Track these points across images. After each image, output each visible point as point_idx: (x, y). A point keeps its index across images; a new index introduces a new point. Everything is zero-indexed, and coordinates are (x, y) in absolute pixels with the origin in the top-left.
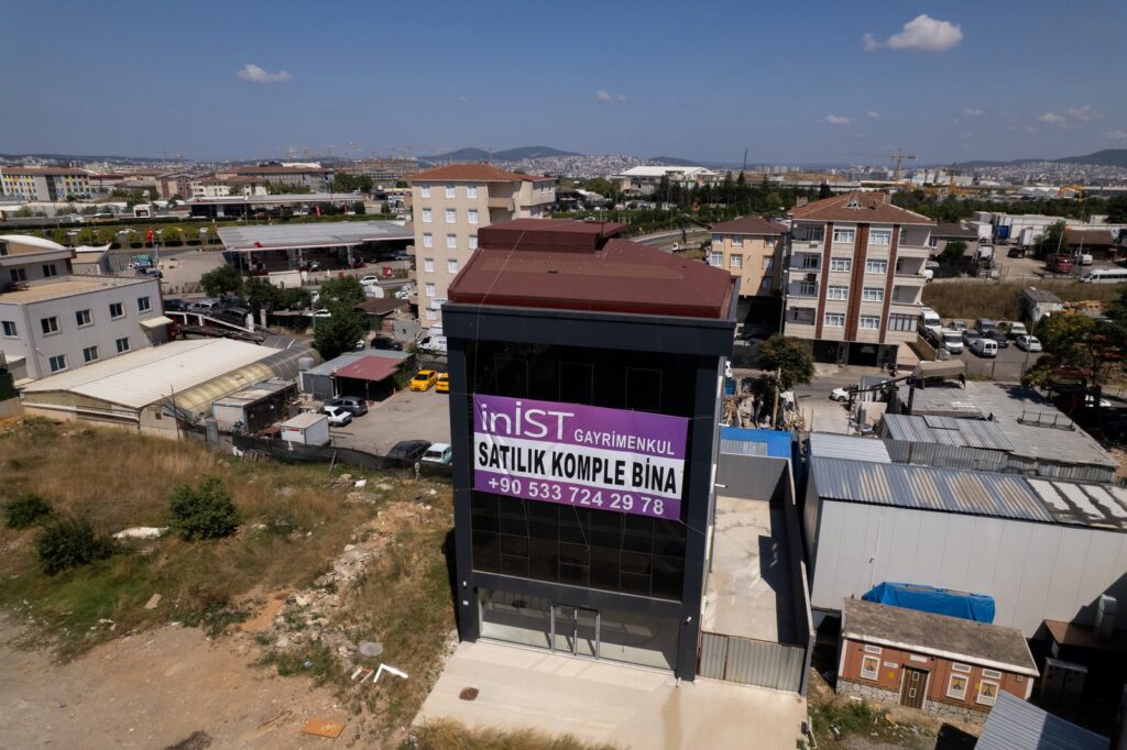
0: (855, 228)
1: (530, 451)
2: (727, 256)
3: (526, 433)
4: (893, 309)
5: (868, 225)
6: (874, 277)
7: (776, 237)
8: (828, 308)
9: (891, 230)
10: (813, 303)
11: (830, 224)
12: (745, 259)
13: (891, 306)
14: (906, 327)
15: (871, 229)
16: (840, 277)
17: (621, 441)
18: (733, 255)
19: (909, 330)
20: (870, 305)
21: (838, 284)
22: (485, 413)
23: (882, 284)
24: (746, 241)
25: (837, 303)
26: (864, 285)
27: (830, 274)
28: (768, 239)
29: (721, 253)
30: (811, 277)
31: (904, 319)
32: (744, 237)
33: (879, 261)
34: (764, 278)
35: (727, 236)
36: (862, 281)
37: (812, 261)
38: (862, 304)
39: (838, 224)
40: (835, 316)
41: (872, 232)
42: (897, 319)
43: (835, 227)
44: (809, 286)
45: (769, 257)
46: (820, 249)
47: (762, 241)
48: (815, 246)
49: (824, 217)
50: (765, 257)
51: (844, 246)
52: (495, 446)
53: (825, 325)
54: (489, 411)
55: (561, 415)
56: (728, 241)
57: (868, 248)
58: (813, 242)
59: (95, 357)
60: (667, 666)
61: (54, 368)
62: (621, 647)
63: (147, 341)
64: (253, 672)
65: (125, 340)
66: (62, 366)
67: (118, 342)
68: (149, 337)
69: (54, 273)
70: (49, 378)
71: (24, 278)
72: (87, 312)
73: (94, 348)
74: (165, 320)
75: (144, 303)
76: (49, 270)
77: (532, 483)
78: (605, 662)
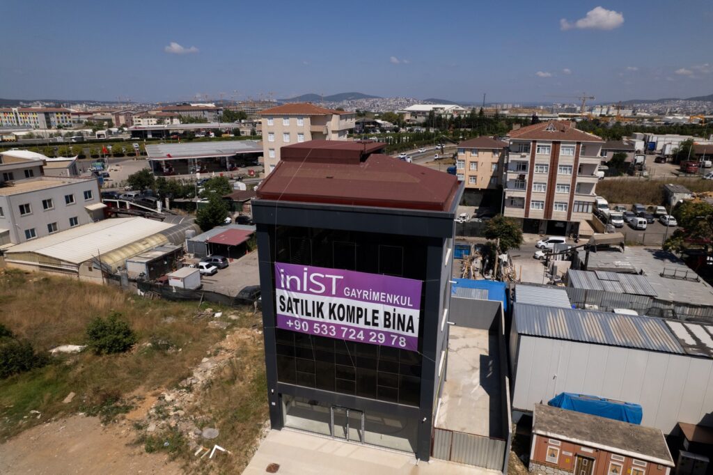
0: (551, 145)
1: (313, 302)
2: (468, 163)
3: (311, 290)
4: (576, 198)
5: (559, 143)
6: (564, 177)
7: (500, 150)
8: (533, 197)
9: (575, 145)
10: (523, 194)
11: (534, 142)
12: (479, 164)
13: (575, 196)
14: (585, 210)
15: (561, 145)
16: (541, 177)
17: (376, 296)
18: (472, 162)
19: (587, 212)
20: (561, 195)
21: (540, 182)
22: (282, 276)
23: (569, 181)
24: (480, 153)
25: (539, 194)
26: (557, 182)
27: (534, 175)
28: (494, 151)
29: (464, 161)
30: (522, 177)
31: (583, 205)
32: (479, 150)
33: (567, 166)
34: (492, 177)
35: (468, 150)
36: (555, 180)
37: (523, 166)
38: (555, 195)
39: (539, 142)
40: (537, 203)
41: (563, 147)
42: (579, 204)
43: (537, 144)
44: (520, 183)
45: (496, 163)
46: (528, 158)
47: (491, 153)
48: (524, 156)
49: (531, 138)
50: (493, 163)
51: (543, 156)
52: (289, 298)
53: (531, 208)
54: (285, 274)
55: (334, 278)
56: (468, 153)
57: (560, 158)
58: (523, 154)
59: (55, 229)
60: (411, 449)
61: (28, 237)
62: (379, 435)
63: (90, 219)
64: (129, 450)
65: (76, 218)
66: (34, 235)
67: (71, 220)
68: (91, 216)
69: (32, 175)
70: (25, 243)
71: (12, 178)
72: (50, 201)
73: (55, 224)
74: (102, 205)
75: (88, 195)
76: (29, 173)
77: (316, 324)
78: (368, 446)
